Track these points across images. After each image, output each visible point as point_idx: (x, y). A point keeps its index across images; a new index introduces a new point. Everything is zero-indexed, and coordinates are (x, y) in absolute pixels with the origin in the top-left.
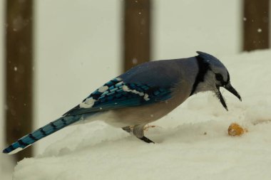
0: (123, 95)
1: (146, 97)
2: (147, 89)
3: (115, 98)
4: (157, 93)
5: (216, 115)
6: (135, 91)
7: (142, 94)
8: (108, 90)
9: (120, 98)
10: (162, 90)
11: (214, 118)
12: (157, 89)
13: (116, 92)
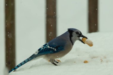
0: (47, 50)
1: (55, 50)
2: (55, 47)
3: (45, 50)
4: (59, 48)
5: (78, 56)
6: (51, 48)
7: (54, 49)
8: (43, 47)
9: (46, 51)
10: (61, 47)
11: (78, 57)
12: (59, 46)
13: (45, 48)
